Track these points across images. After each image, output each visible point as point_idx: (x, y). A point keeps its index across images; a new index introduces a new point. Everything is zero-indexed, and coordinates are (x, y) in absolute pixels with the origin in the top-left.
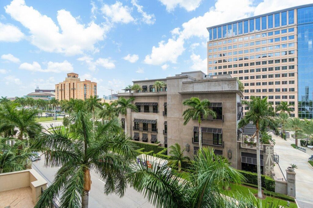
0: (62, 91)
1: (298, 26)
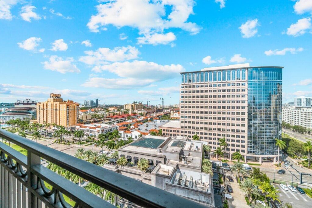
0: (43, 110)
1: (248, 82)
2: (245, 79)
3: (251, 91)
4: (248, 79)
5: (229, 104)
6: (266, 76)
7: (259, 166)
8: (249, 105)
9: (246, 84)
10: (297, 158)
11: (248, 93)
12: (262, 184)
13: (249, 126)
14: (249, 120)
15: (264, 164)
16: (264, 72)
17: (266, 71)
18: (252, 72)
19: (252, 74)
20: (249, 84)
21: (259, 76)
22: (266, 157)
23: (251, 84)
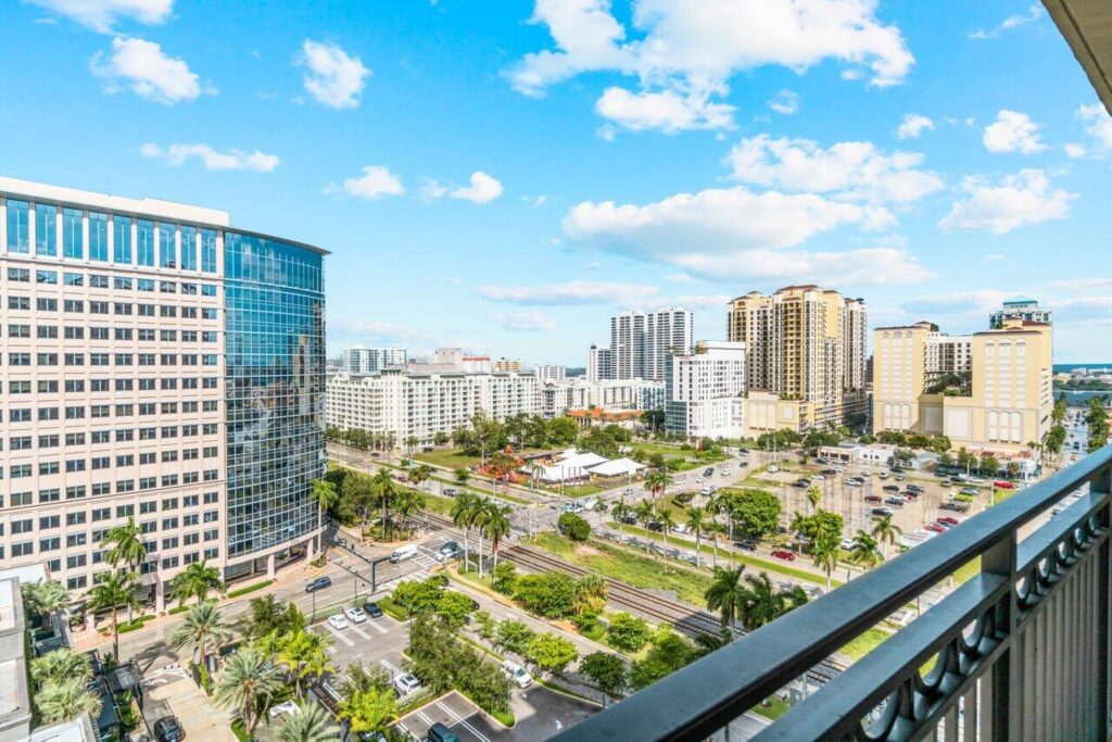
1: (226, 282)
2: (213, 269)
3: (238, 318)
4: (228, 272)
5: (150, 368)
6: (283, 270)
7: (269, 586)
8: (230, 372)
9: (220, 292)
10: (360, 523)
11: (228, 327)
12: (286, 644)
13: (230, 450)
14: (230, 428)
15: (283, 573)
16: (276, 256)
17: (283, 254)
18: (238, 248)
19: (238, 257)
20: (228, 292)
21: (262, 268)
22: (285, 550)
23: (238, 292)
